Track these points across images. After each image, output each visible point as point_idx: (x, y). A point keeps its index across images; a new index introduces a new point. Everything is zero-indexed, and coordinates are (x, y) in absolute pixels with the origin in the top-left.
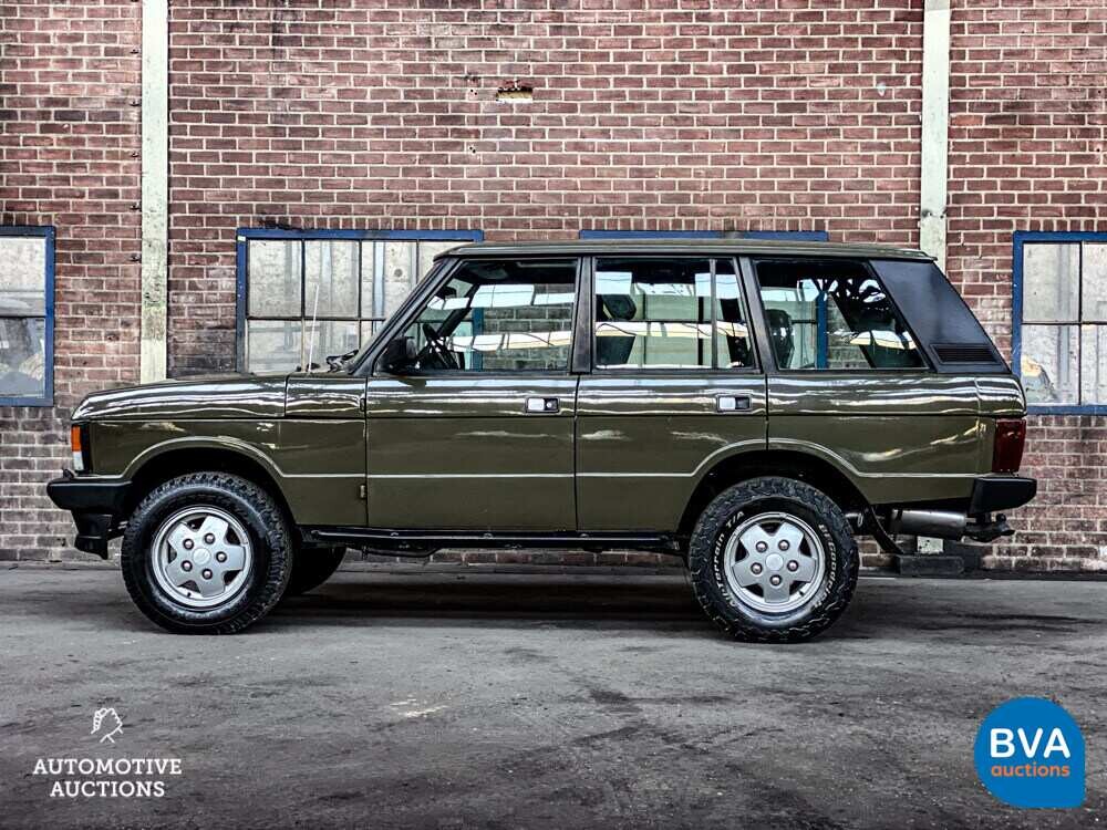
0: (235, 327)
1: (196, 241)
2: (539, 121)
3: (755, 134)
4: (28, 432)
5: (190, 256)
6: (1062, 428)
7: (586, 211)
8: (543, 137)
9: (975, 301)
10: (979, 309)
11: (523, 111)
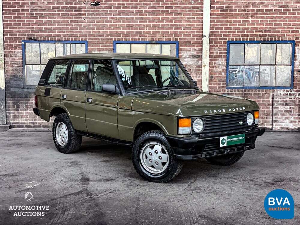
0: (22, 67)
1: (11, 44)
2: (102, 11)
3: (159, 15)
6: (239, 93)
7: (115, 36)
8: (103, 15)
9: (217, 59)
10: (218, 61)
11: (97, 8)
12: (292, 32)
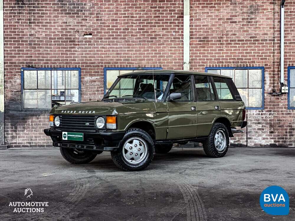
0: (21, 91)
1: (11, 71)
2: (94, 42)
3: (145, 44)
5: (9, 75)
7: (105, 63)
8: (95, 45)
11: (90, 39)
12: (261, 59)
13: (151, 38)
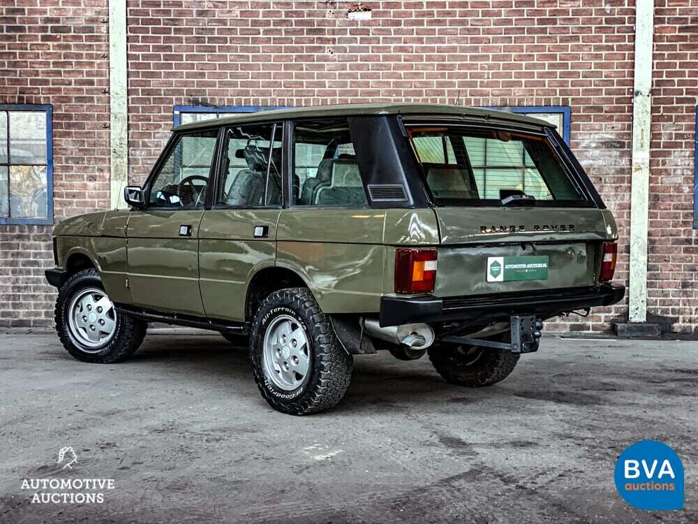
1: (146, 114)
2: (376, 32)
3: (522, 39)
4: (37, 242)
5: (142, 124)
7: (407, 93)
8: (379, 43)
9: (670, 152)
10: (672, 158)
11: (364, 25)
13: (541, 21)
